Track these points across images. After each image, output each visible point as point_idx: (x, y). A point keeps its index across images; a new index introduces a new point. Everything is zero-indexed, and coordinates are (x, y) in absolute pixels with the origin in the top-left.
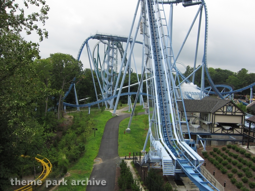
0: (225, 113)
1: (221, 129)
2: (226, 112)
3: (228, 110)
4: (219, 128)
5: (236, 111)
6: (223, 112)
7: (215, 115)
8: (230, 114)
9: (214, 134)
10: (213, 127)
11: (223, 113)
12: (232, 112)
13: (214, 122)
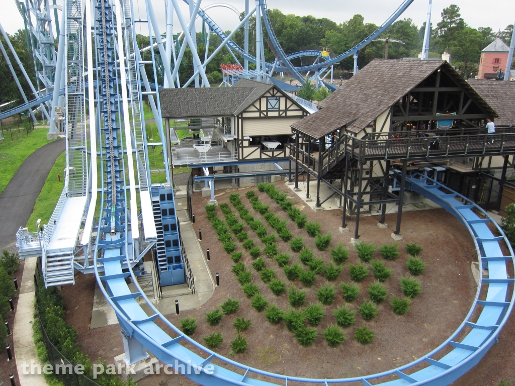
0: (265, 113)
1: (259, 150)
2: (267, 111)
3: (269, 106)
4: (254, 148)
5: (287, 107)
6: (260, 111)
7: (243, 119)
8: (276, 114)
9: (245, 161)
10: (241, 147)
11: (260, 115)
12: (279, 110)
13: (242, 137)
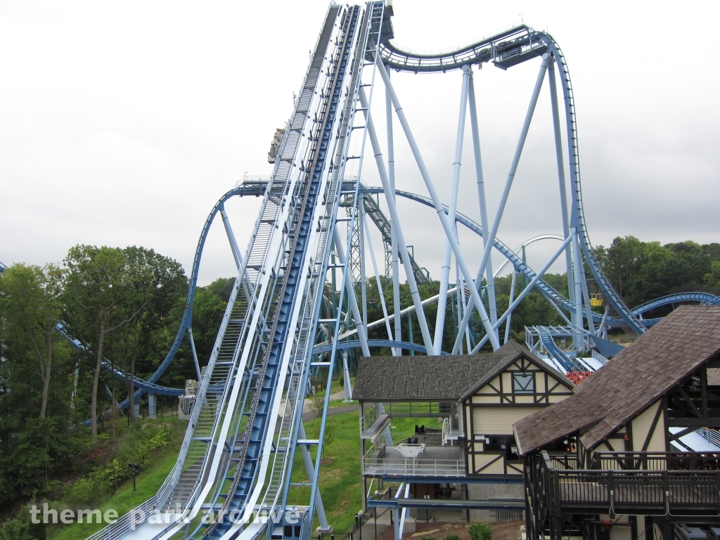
0: (510, 398)
1: (502, 459)
2: (513, 394)
3: (517, 387)
4: (495, 456)
5: (549, 389)
6: (501, 394)
7: (474, 407)
8: (530, 400)
9: (477, 477)
10: (470, 453)
11: (502, 401)
12: (535, 394)
13: (473, 436)
